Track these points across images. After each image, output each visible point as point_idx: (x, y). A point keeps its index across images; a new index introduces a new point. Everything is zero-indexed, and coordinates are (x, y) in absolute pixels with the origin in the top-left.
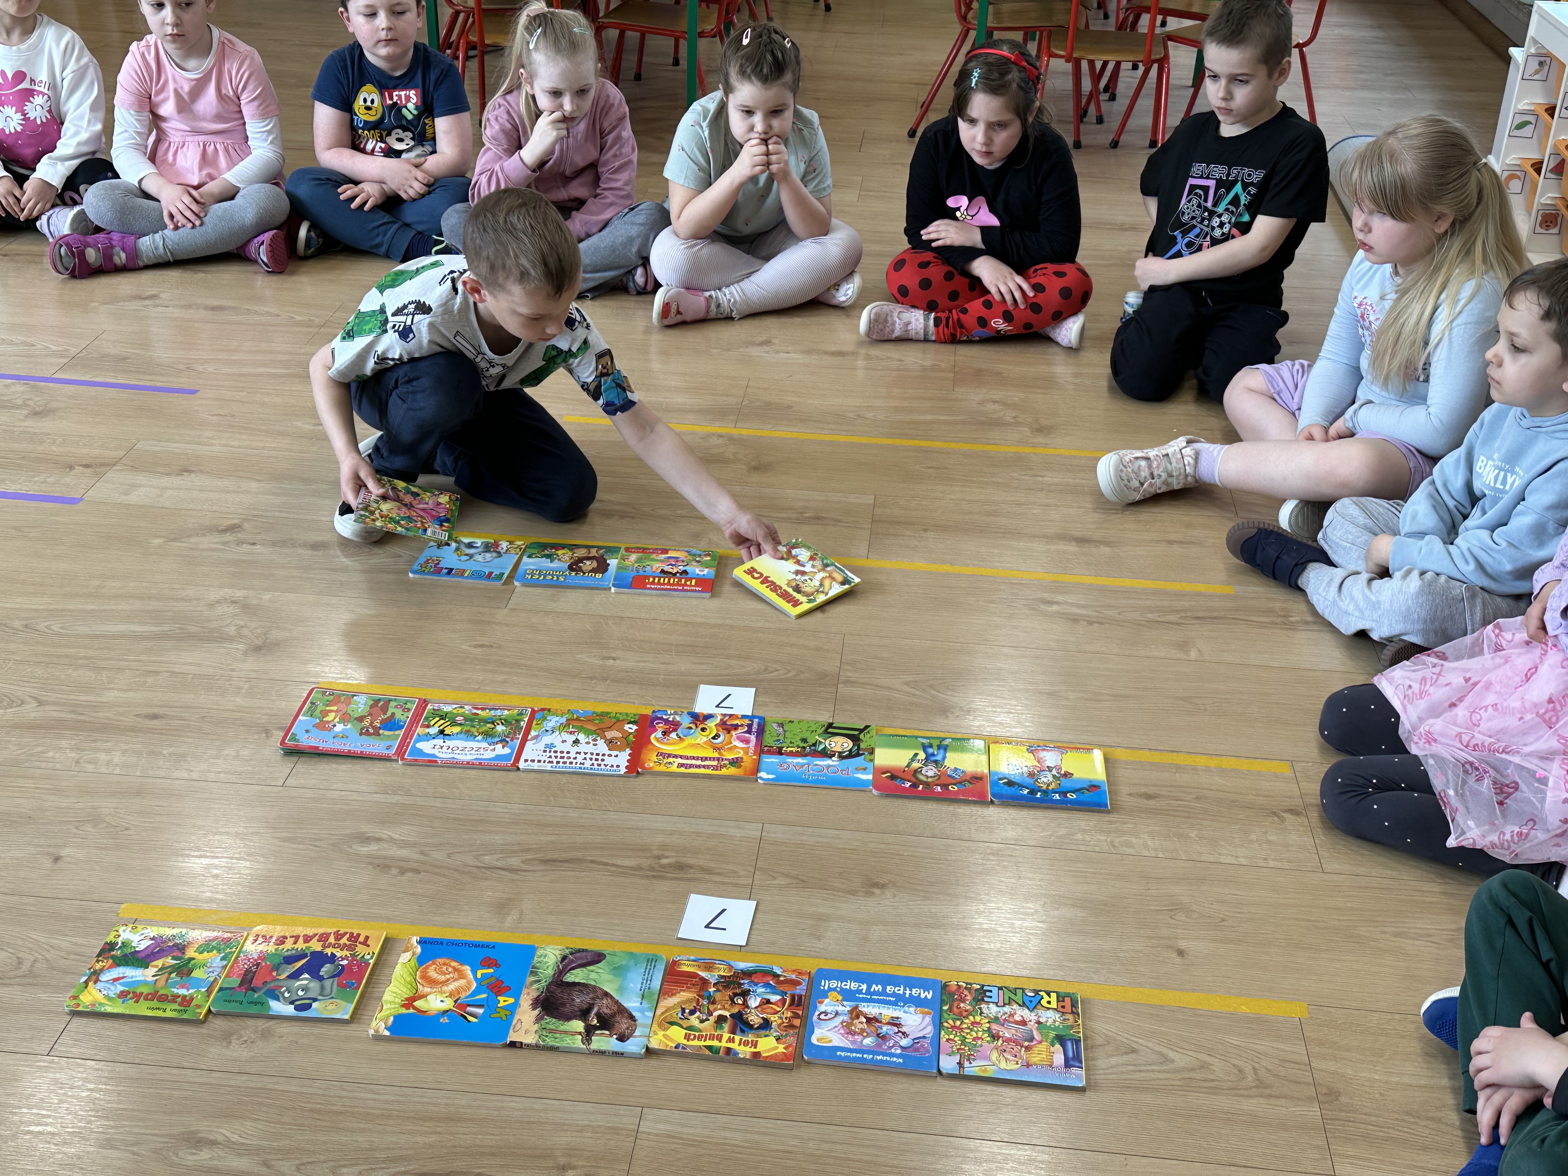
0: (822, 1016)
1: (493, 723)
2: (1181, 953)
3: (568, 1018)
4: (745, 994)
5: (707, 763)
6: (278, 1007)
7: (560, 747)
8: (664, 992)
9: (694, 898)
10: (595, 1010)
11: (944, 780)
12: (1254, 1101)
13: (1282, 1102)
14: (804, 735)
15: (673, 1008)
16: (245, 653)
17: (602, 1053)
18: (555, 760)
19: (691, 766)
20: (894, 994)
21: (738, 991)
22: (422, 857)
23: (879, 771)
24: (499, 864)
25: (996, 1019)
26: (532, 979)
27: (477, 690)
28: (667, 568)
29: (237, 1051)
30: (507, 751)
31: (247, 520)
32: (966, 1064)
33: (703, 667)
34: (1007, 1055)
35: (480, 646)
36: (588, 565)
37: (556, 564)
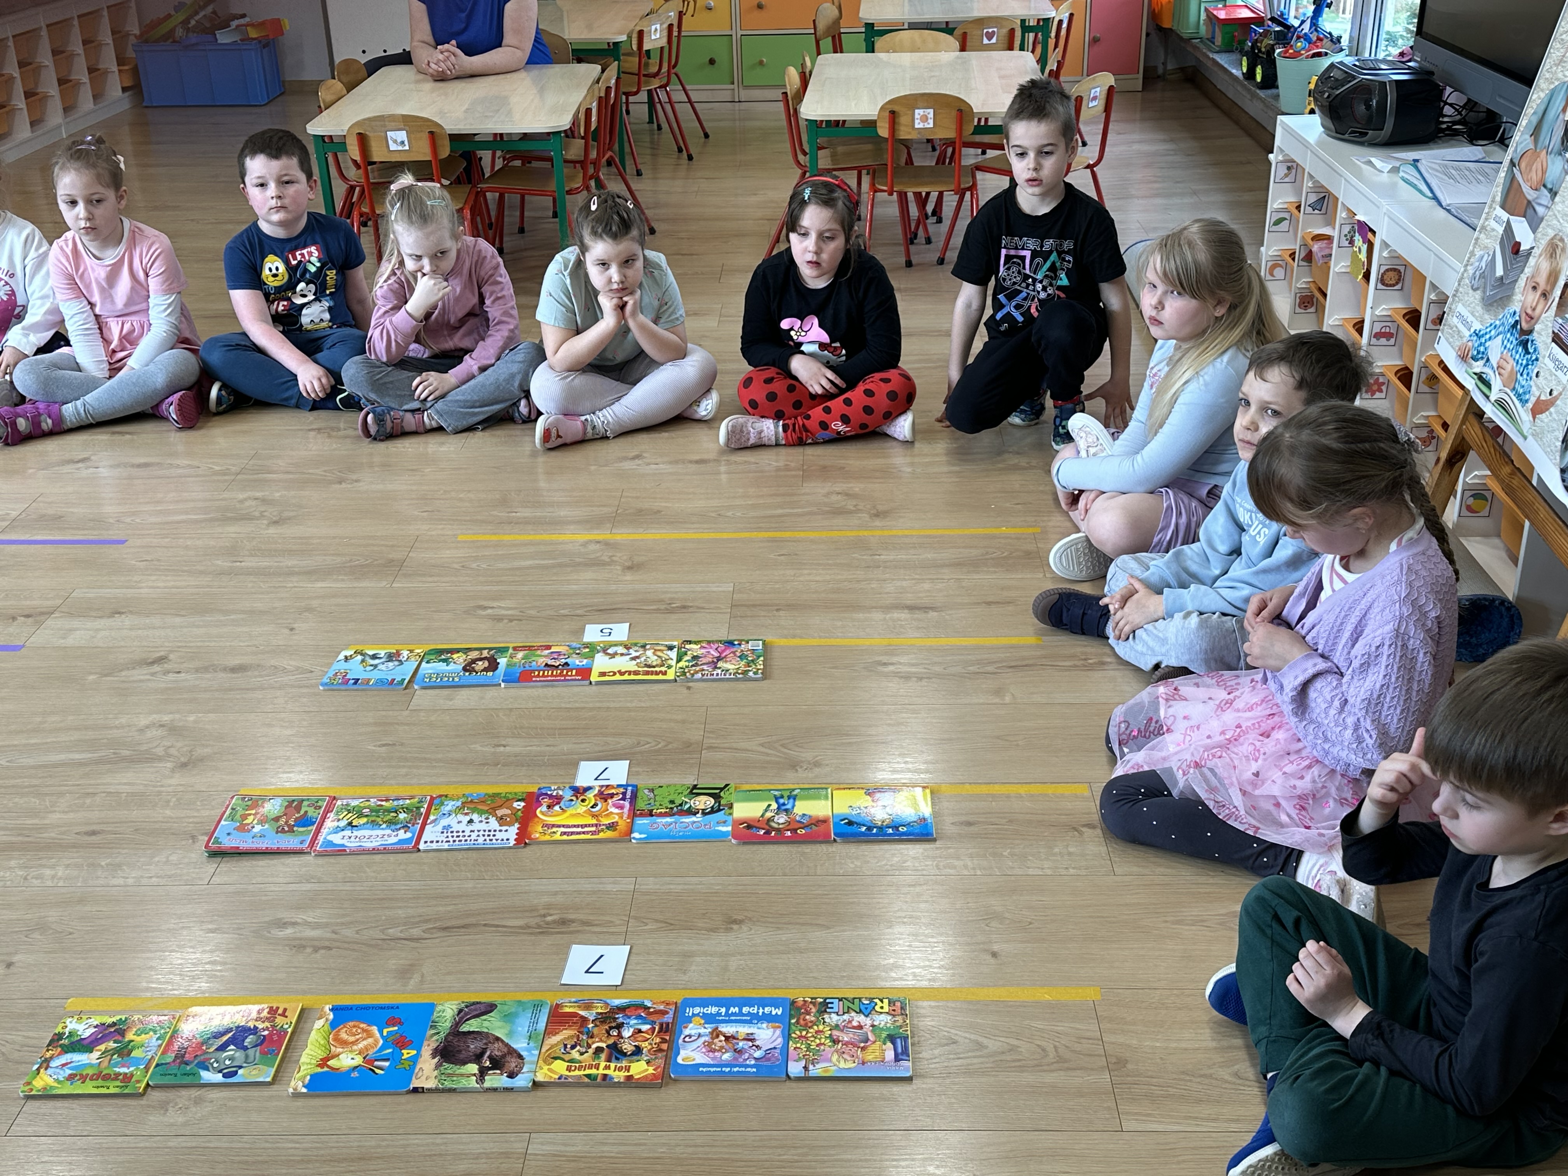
0: (687, 1039)
1: (396, 812)
2: (994, 955)
3: (464, 1063)
4: (619, 1027)
5: (586, 829)
6: (208, 1076)
7: (456, 827)
8: (549, 1031)
9: (575, 947)
10: (488, 1053)
11: (793, 826)
12: (1055, 1074)
13: (1078, 1073)
14: (671, 798)
15: (556, 1045)
16: (173, 771)
17: (495, 1090)
18: (451, 839)
19: (572, 833)
20: (749, 1014)
21: (613, 1025)
22: (334, 936)
23: (737, 823)
24: (402, 935)
25: (837, 1026)
26: (432, 1032)
27: (381, 784)
28: (550, 662)
29: (173, 1117)
30: (409, 835)
31: (171, 652)
32: (811, 1067)
33: (583, 746)
34: (845, 1056)
35: (384, 745)
36: (481, 665)
37: (452, 667)
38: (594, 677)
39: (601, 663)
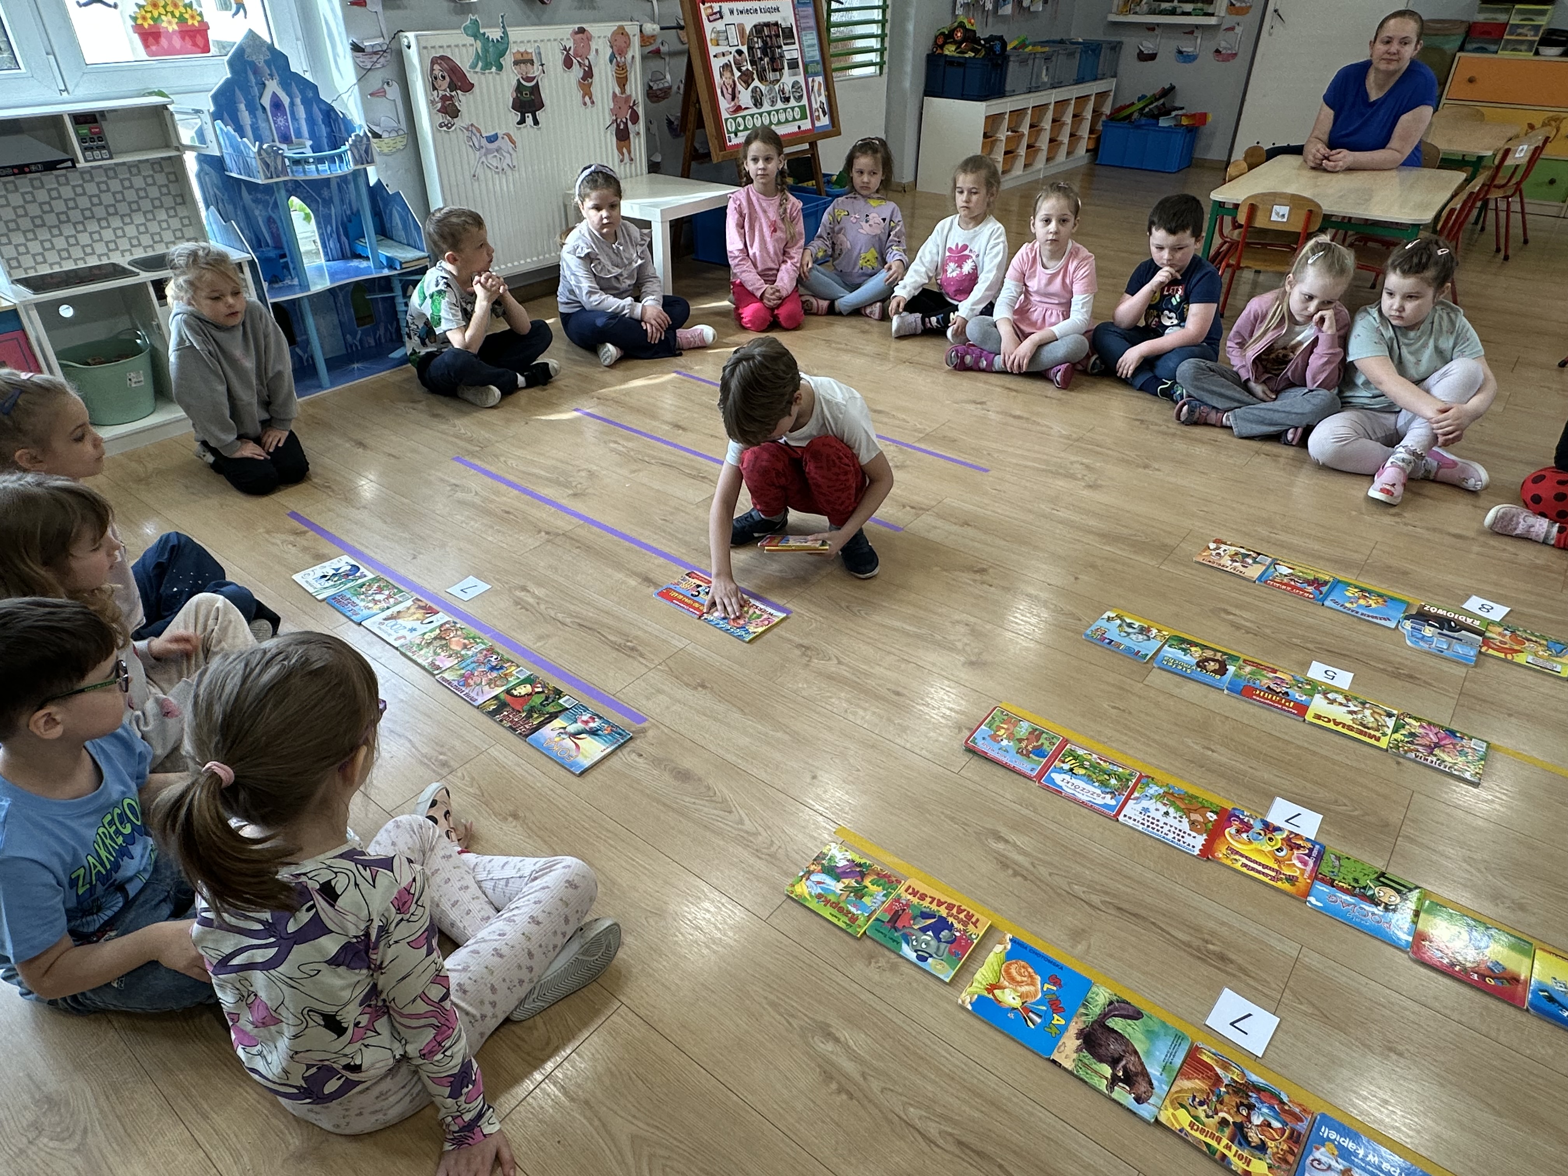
0: (1315, 1163)
1: (1109, 775)
3: (1101, 1060)
4: (1251, 1107)
5: (1266, 871)
6: (906, 950)
7: (1153, 813)
8: (1182, 1073)
9: (1227, 991)
10: (1123, 1063)
11: (1483, 971)
14: (1357, 875)
15: (1186, 1091)
16: (963, 665)
17: (1120, 1104)
18: (1146, 823)
19: (1253, 869)
21: (1245, 1101)
22: (1031, 868)
23: (1421, 938)
24: (1083, 896)
26: (1083, 1010)
27: (1105, 743)
28: (1272, 686)
29: (873, 972)
30: (1113, 802)
31: (991, 567)
33: (1283, 781)
35: (1116, 708)
36: (1212, 666)
37: (1187, 658)
38: (1309, 717)
39: (1318, 704)
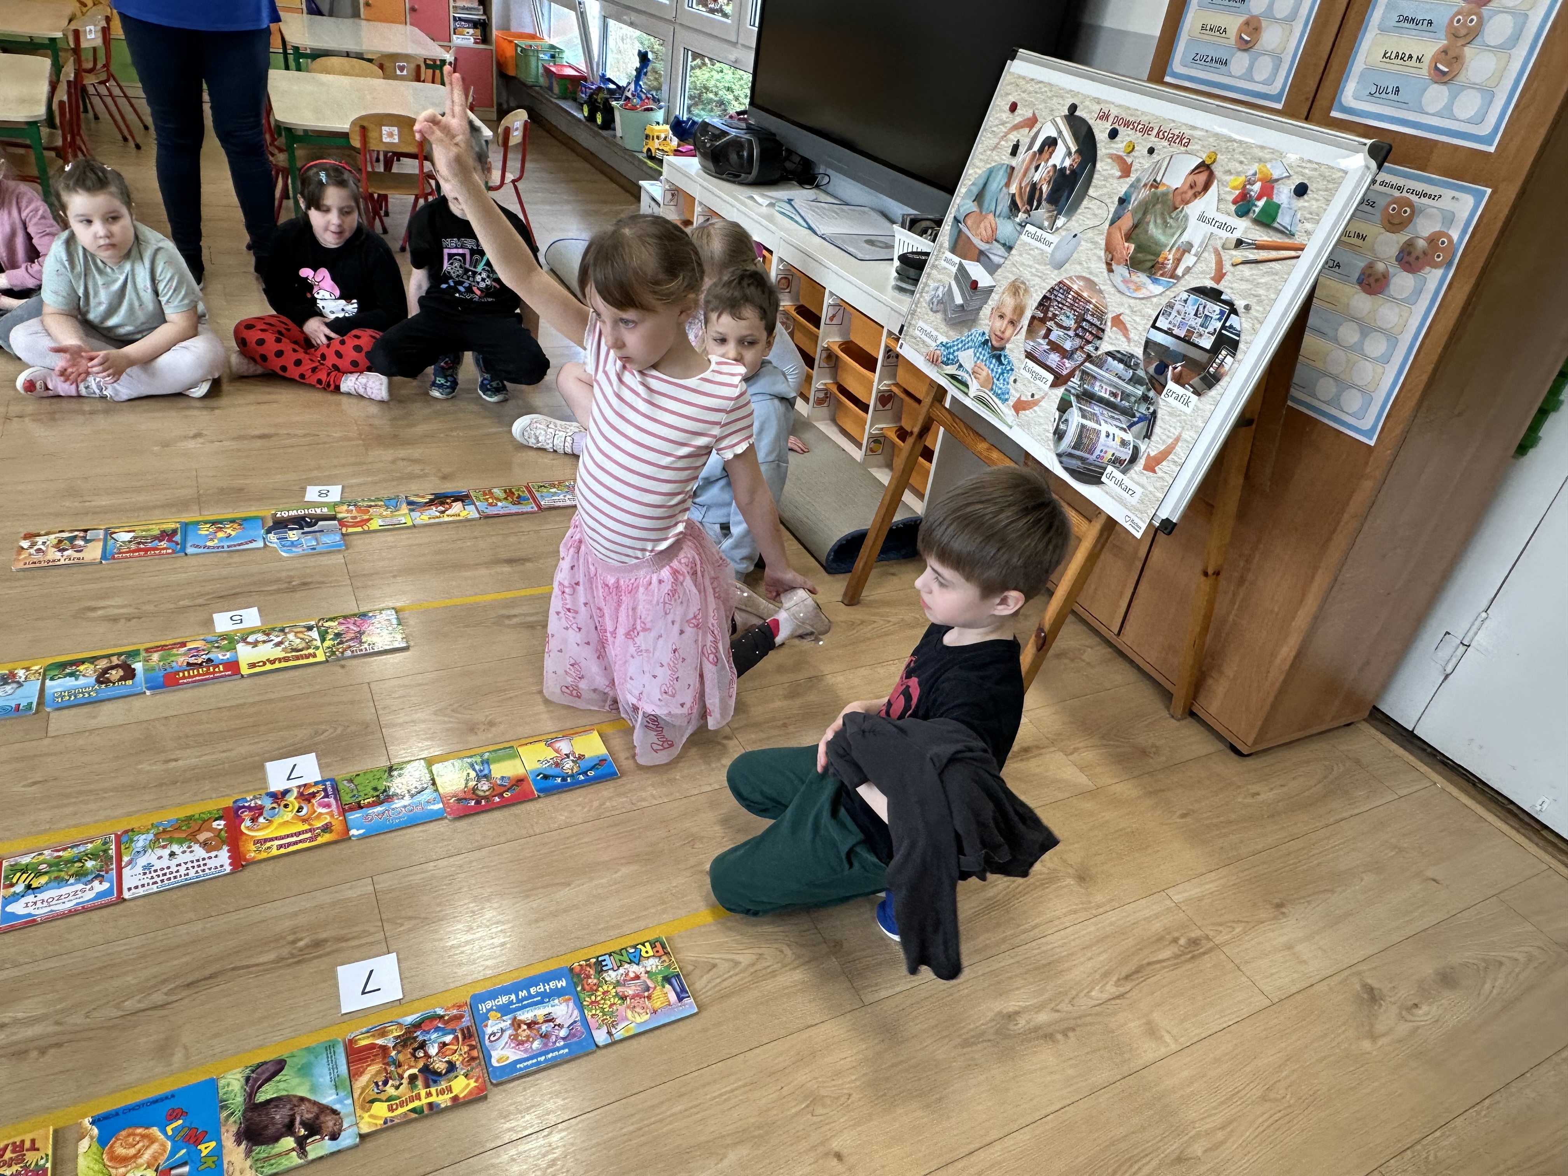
0: (492, 1038)
1: (80, 861)
3: (277, 1139)
4: (422, 1046)
5: (302, 837)
7: (158, 865)
8: (353, 1075)
9: (339, 969)
10: (298, 1120)
12: (799, 971)
13: (814, 963)
14: (374, 784)
15: (367, 1086)
17: (321, 1158)
18: (158, 880)
19: (289, 845)
20: (538, 994)
21: (416, 1045)
22: (58, 1028)
23: (446, 798)
24: (142, 1006)
25: (618, 984)
26: (225, 1113)
27: (48, 831)
28: (191, 661)
30: (106, 885)
32: (614, 1031)
33: (260, 745)
34: (637, 1010)
35: (35, 783)
36: (115, 674)
37: (82, 681)
38: (245, 671)
39: (245, 654)
